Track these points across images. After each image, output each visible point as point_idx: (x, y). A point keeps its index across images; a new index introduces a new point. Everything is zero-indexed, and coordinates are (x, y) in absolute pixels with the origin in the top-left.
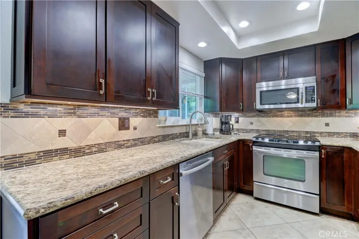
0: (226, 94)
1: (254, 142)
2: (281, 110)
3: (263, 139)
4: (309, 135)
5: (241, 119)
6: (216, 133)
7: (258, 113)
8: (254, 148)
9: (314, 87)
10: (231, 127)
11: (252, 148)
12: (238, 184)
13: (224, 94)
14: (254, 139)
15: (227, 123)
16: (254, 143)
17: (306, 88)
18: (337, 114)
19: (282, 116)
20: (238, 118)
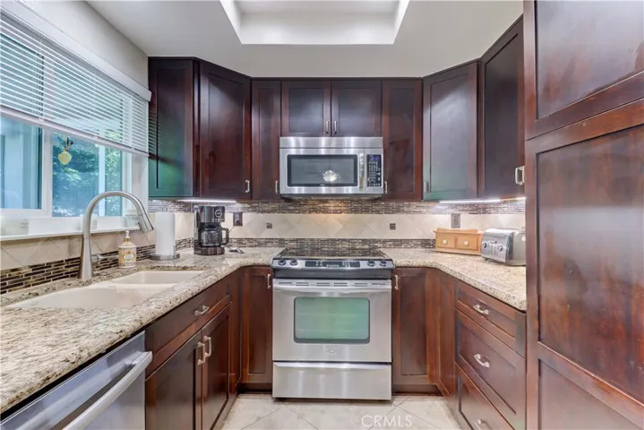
0: (212, 154)
1: (275, 270)
2: (323, 199)
3: (294, 262)
4: (367, 247)
5: (247, 217)
6: (182, 252)
7: (283, 203)
8: (277, 284)
9: (380, 156)
10: (224, 236)
11: (271, 283)
12: (237, 376)
13: (205, 153)
14: (276, 264)
15: (214, 226)
16: (276, 273)
17: (369, 157)
18: (406, 209)
19: (326, 211)
20: (241, 214)
